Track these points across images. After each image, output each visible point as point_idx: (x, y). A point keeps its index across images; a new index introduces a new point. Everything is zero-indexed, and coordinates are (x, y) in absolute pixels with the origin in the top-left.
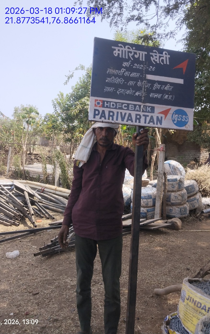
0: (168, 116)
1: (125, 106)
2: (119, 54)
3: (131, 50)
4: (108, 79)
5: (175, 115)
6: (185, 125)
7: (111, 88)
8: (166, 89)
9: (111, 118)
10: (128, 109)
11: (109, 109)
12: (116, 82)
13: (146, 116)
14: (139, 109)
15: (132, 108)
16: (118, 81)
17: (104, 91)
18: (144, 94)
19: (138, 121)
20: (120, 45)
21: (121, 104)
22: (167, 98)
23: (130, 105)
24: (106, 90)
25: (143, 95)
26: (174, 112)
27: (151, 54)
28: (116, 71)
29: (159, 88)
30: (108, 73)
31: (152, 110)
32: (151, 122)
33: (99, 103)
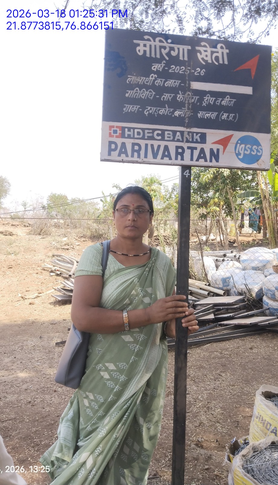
0: (228, 147)
1: (158, 135)
2: (145, 52)
3: (165, 44)
4: (129, 92)
5: (240, 146)
6: (258, 160)
7: (134, 107)
8: (225, 104)
9: (136, 154)
10: (163, 139)
11: (132, 141)
12: (142, 97)
13: (192, 149)
14: (180, 138)
15: (170, 137)
16: (145, 94)
17: (124, 111)
18: (189, 113)
19: (179, 157)
20: (146, 37)
21: (151, 131)
22: (227, 118)
23: (166, 133)
24: (126, 110)
25: (187, 116)
26: (239, 140)
27: (197, 48)
28: (142, 78)
29: (212, 103)
30: (128, 83)
31: (203, 138)
32: (202, 158)
33: (116, 131)
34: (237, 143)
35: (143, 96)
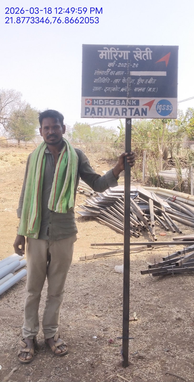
0: (152, 107)
1: (112, 102)
2: (104, 56)
3: (115, 51)
4: (96, 80)
5: (159, 106)
6: (170, 114)
7: (98, 88)
8: (150, 83)
9: (100, 113)
10: (115, 105)
11: (98, 106)
13: (131, 109)
14: (124, 103)
15: (118, 103)
16: (104, 80)
17: (93, 90)
18: (129, 89)
19: (124, 114)
20: (105, 48)
21: (108, 100)
22: (151, 90)
23: (116, 101)
24: (94, 90)
25: (128, 91)
26: (158, 102)
27: (134, 52)
28: (103, 71)
29: (142, 83)
30: (95, 75)
31: (138, 103)
32: (137, 114)
33: (89, 101)
34: (158, 104)
35: (103, 81)
